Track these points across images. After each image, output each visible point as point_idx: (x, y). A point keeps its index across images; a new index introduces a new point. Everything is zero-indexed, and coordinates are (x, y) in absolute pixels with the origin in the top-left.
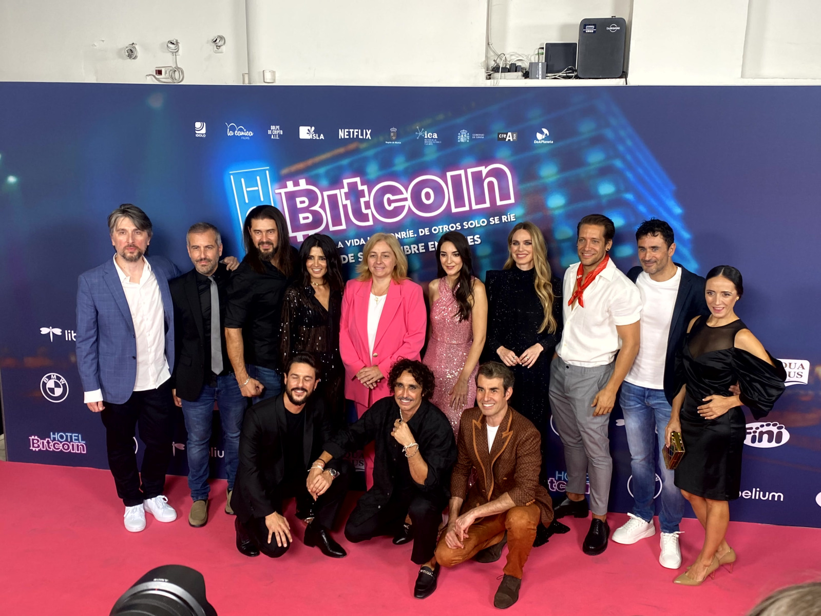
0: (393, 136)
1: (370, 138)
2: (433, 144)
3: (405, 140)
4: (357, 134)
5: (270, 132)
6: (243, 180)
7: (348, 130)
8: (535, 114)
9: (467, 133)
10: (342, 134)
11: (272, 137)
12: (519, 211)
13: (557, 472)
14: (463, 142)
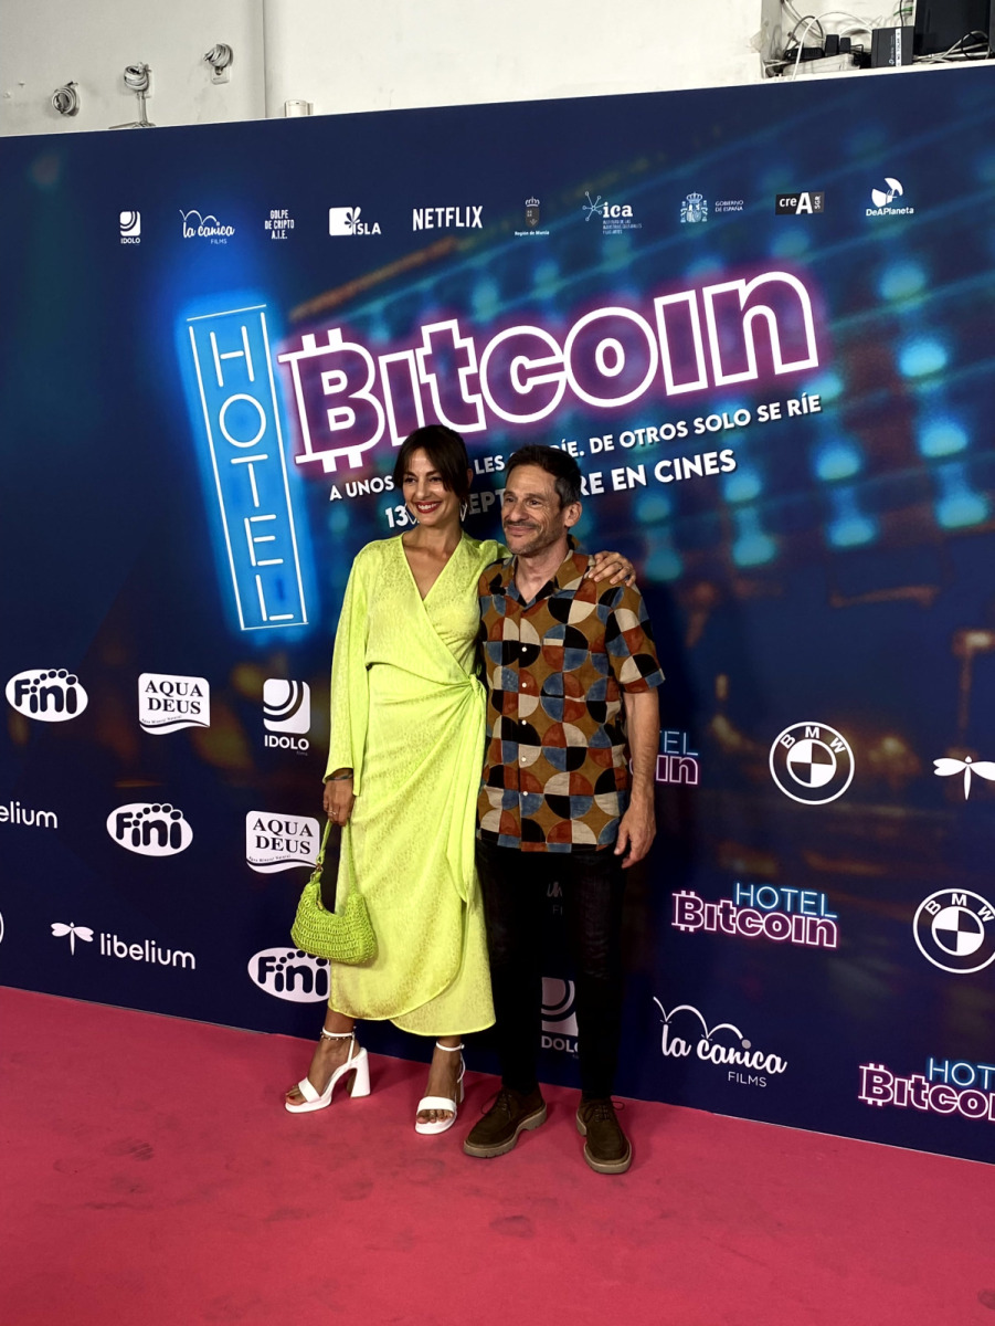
0: (531, 218)
1: (480, 226)
2: (624, 230)
3: (557, 225)
4: (452, 217)
5: (268, 225)
6: (212, 335)
7: (432, 210)
8: (867, 145)
9: (702, 201)
10: (420, 220)
11: (273, 236)
12: (830, 387)
13: (932, 1060)
14: (692, 223)
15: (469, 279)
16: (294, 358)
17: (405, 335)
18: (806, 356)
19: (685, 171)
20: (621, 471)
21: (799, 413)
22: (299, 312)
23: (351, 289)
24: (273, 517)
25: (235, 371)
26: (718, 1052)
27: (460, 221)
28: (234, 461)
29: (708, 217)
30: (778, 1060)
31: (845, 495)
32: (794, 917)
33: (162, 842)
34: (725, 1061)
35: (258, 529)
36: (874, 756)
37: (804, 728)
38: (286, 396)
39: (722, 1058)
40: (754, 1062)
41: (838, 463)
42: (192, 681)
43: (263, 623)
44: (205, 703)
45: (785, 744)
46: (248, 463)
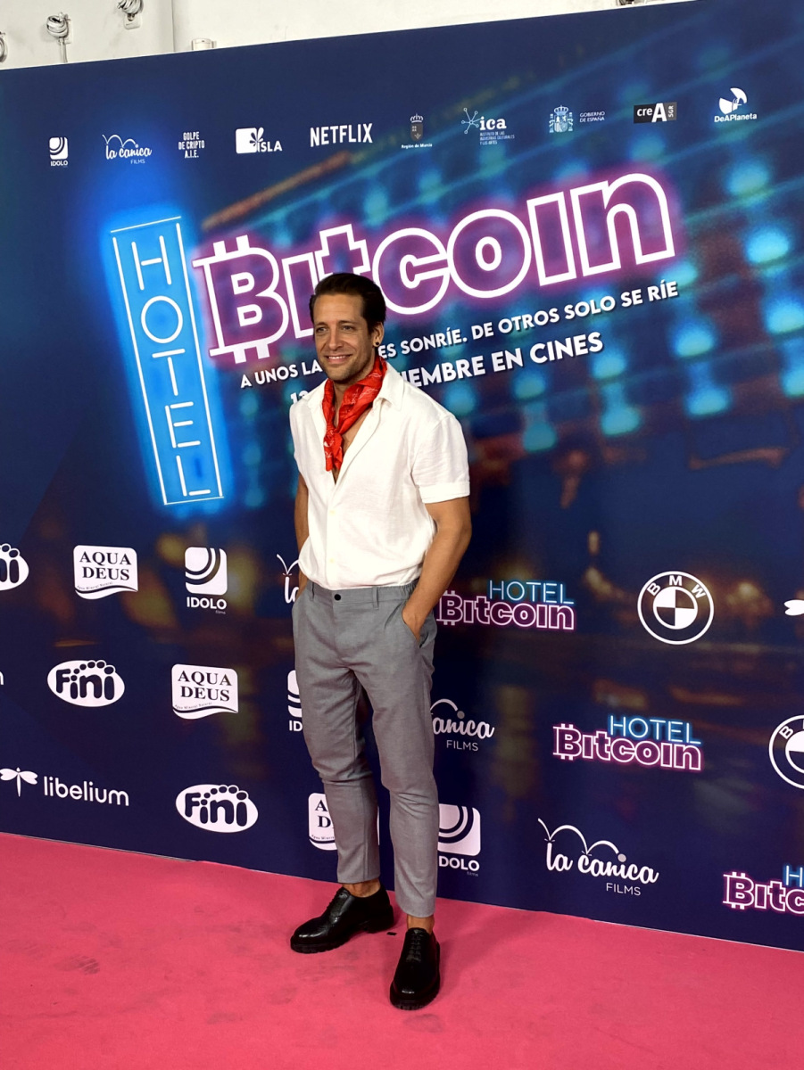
0: (415, 133)
1: (370, 141)
2: (498, 141)
3: (439, 138)
4: (345, 134)
5: (181, 146)
6: (134, 244)
7: (327, 128)
8: (714, 59)
9: (568, 113)
10: (316, 137)
11: (186, 155)
12: (685, 275)
13: (788, 867)
14: (559, 133)
15: (362, 188)
16: (206, 263)
17: (305, 240)
18: (663, 248)
19: (552, 87)
20: (501, 354)
21: (658, 298)
22: (210, 222)
23: (256, 200)
24: (191, 404)
25: (154, 275)
26: (597, 865)
27: (353, 137)
28: (155, 356)
29: (573, 127)
30: (651, 871)
31: (701, 369)
32: (663, 744)
33: (97, 695)
34: (603, 874)
35: (177, 415)
36: (731, 600)
37: (668, 577)
38: (201, 297)
39: (601, 871)
40: (629, 874)
41: (694, 342)
42: (121, 551)
43: (183, 498)
44: (133, 570)
45: (651, 592)
46: (166, 357)
